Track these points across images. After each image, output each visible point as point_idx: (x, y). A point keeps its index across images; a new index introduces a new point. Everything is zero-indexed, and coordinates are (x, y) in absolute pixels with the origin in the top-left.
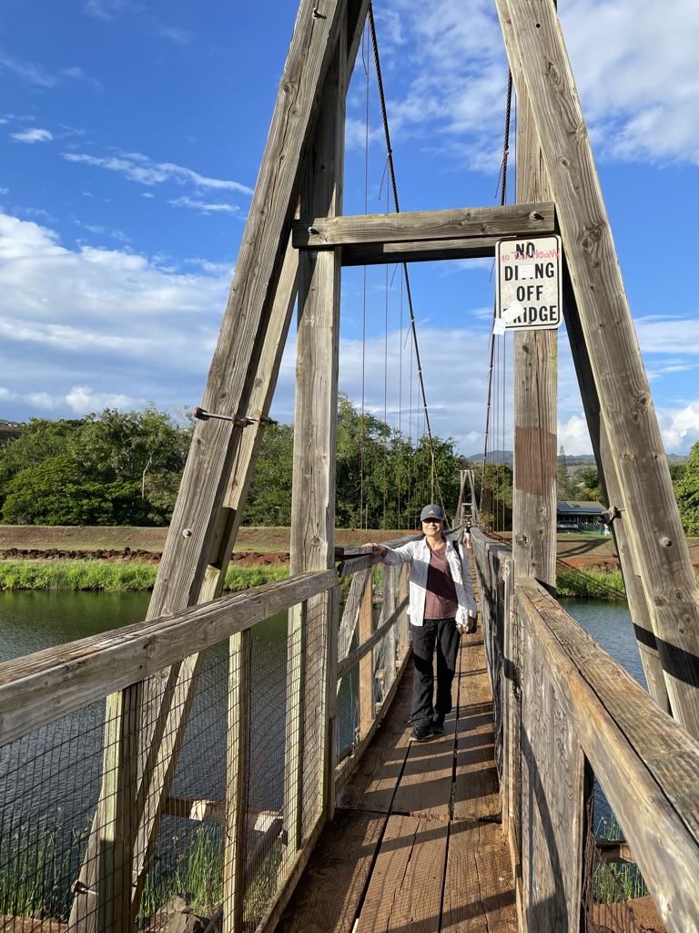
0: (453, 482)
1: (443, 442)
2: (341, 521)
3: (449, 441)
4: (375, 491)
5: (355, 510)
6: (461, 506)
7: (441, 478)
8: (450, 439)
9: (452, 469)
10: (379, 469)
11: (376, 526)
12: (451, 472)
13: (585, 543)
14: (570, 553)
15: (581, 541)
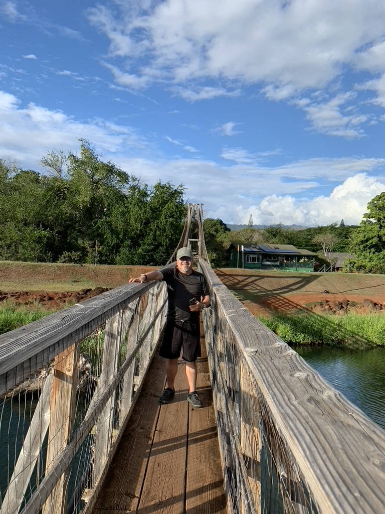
0: (181, 223)
1: (175, 188)
2: (78, 256)
3: (180, 188)
6: (188, 242)
7: (171, 219)
8: (181, 186)
10: (117, 210)
11: (112, 262)
12: (181, 214)
13: (299, 279)
14: (288, 288)
15: (294, 277)
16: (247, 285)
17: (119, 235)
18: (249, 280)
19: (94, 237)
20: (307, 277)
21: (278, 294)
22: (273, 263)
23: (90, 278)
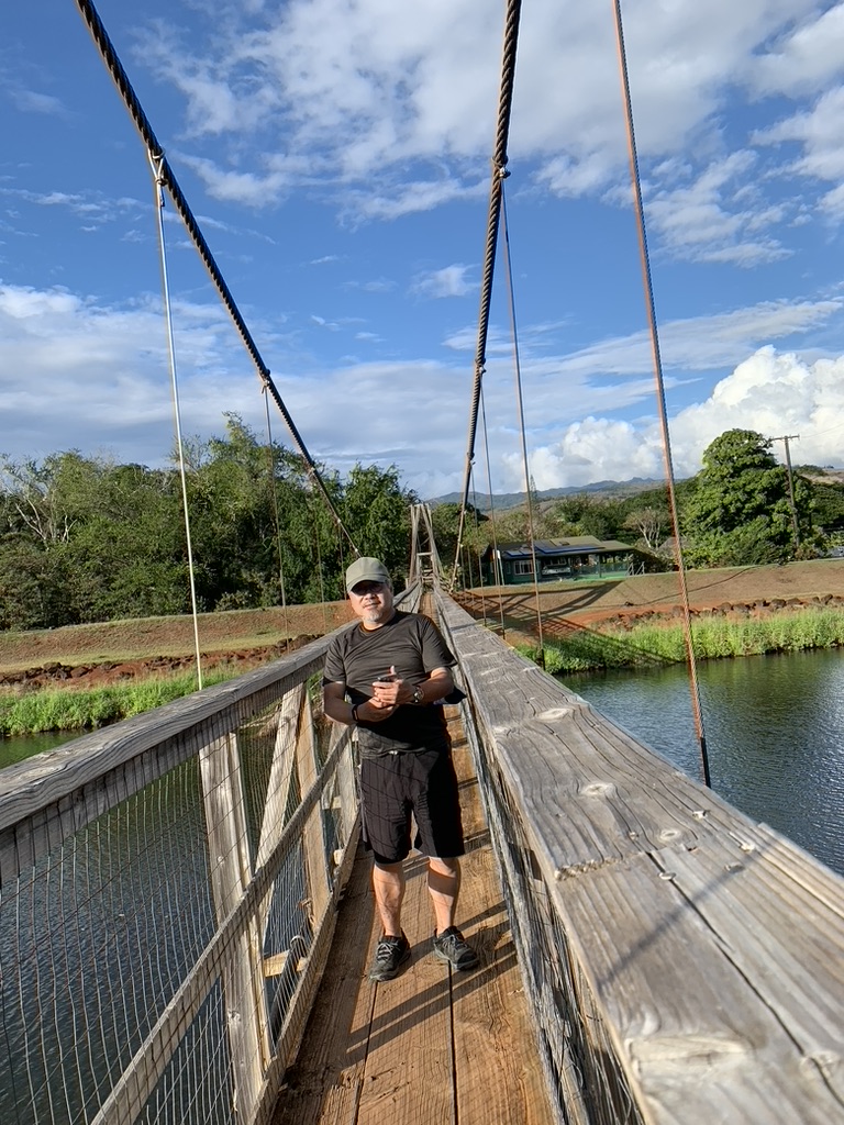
0: (402, 527)
1: (384, 472)
2: (247, 598)
3: (392, 471)
4: (294, 551)
5: (267, 580)
6: (416, 558)
7: (384, 523)
8: (393, 467)
9: (399, 509)
10: (296, 519)
11: (300, 601)
12: (398, 512)
13: (589, 591)
14: (571, 606)
15: (582, 588)
16: (510, 609)
17: (305, 556)
18: (514, 601)
19: (266, 565)
20: (600, 587)
21: (555, 616)
22: (559, 571)
23: (280, 627)
